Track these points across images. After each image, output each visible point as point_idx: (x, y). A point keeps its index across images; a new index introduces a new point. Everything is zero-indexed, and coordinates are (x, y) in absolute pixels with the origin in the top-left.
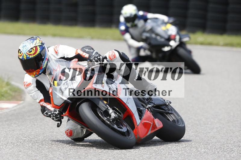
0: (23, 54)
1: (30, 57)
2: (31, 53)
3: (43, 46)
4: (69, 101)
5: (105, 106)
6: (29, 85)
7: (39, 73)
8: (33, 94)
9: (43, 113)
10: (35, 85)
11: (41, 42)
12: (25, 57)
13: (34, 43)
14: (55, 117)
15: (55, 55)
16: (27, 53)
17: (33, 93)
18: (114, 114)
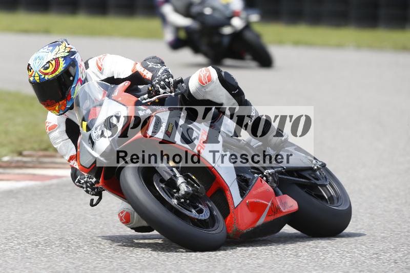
0: (34, 73)
1: (46, 78)
2: (47, 71)
3: (73, 57)
5: (170, 172)
6: (53, 128)
7: (65, 106)
8: (59, 145)
9: (74, 181)
10: (64, 128)
11: (68, 50)
12: (37, 79)
13: (54, 52)
14: (90, 188)
15: (98, 74)
16: (40, 71)
17: (59, 143)
18: (185, 188)
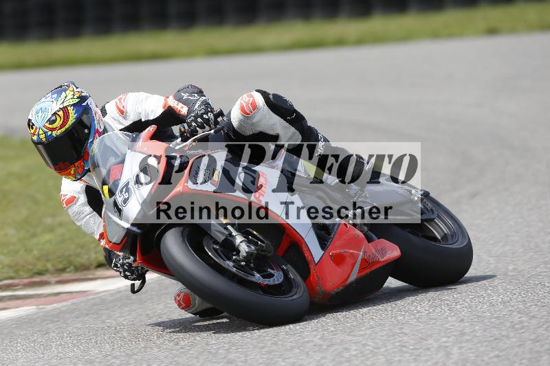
0: (38, 130)
1: (54, 135)
2: (54, 126)
3: (85, 104)
4: (135, 229)
5: (224, 231)
6: (71, 201)
7: (83, 168)
8: (83, 222)
10: (85, 200)
11: (77, 95)
12: (42, 137)
14: (129, 272)
15: (121, 118)
16: (44, 126)
17: (83, 219)
18: (246, 247)
